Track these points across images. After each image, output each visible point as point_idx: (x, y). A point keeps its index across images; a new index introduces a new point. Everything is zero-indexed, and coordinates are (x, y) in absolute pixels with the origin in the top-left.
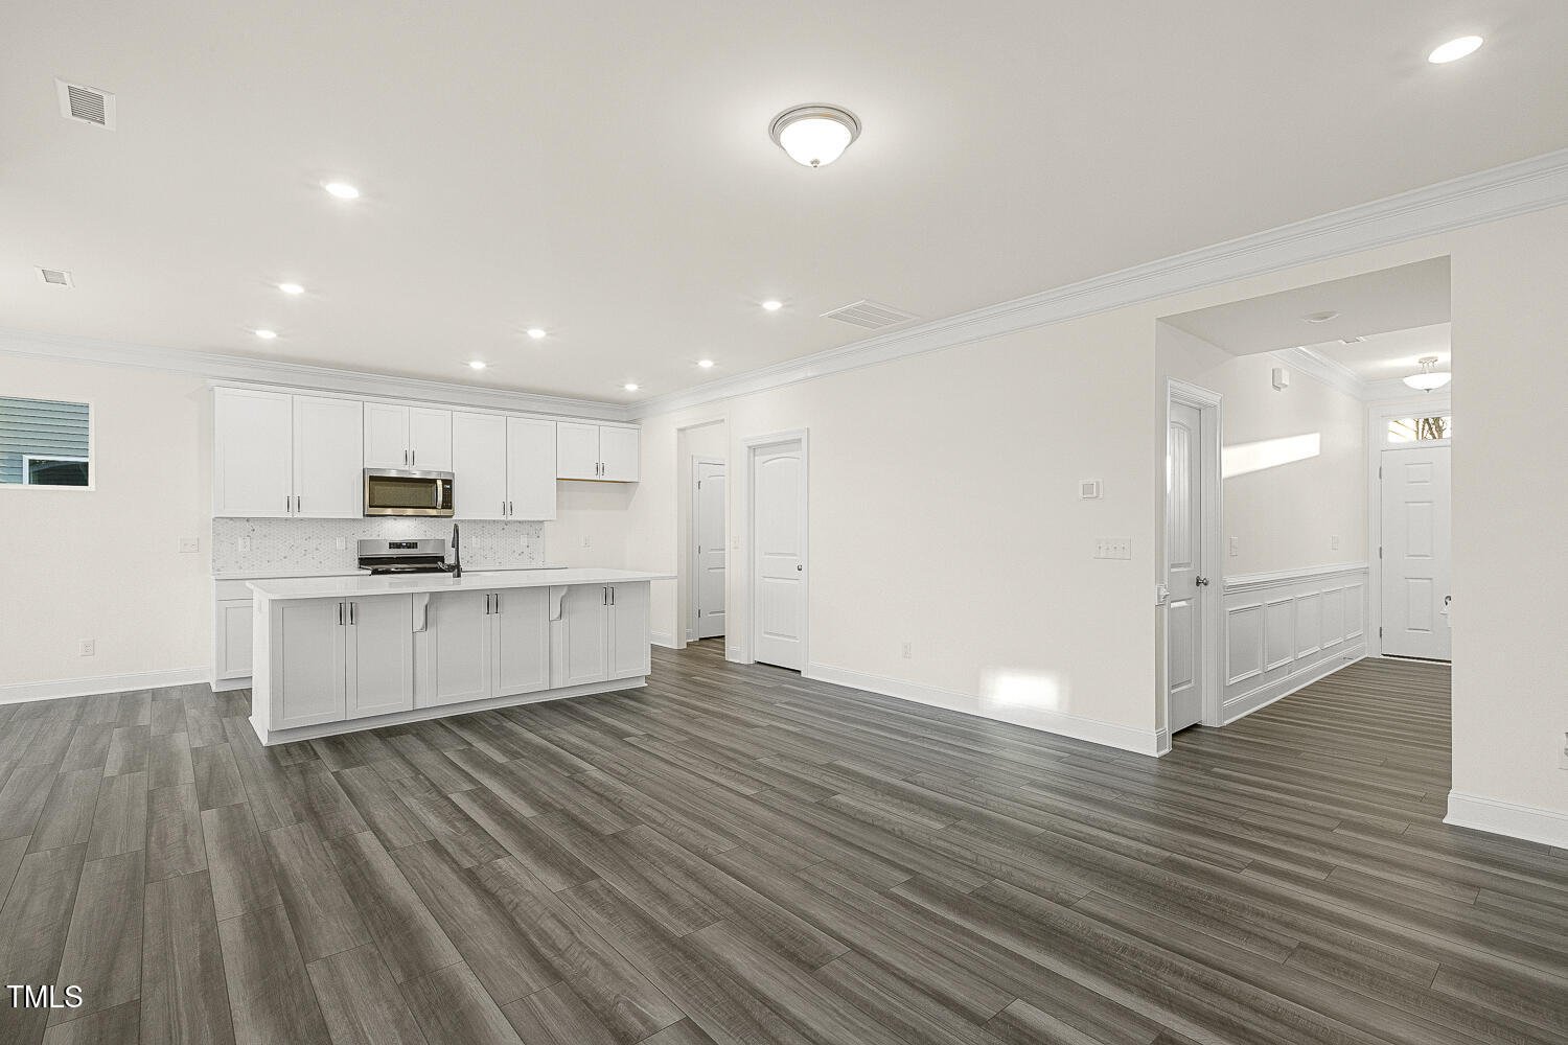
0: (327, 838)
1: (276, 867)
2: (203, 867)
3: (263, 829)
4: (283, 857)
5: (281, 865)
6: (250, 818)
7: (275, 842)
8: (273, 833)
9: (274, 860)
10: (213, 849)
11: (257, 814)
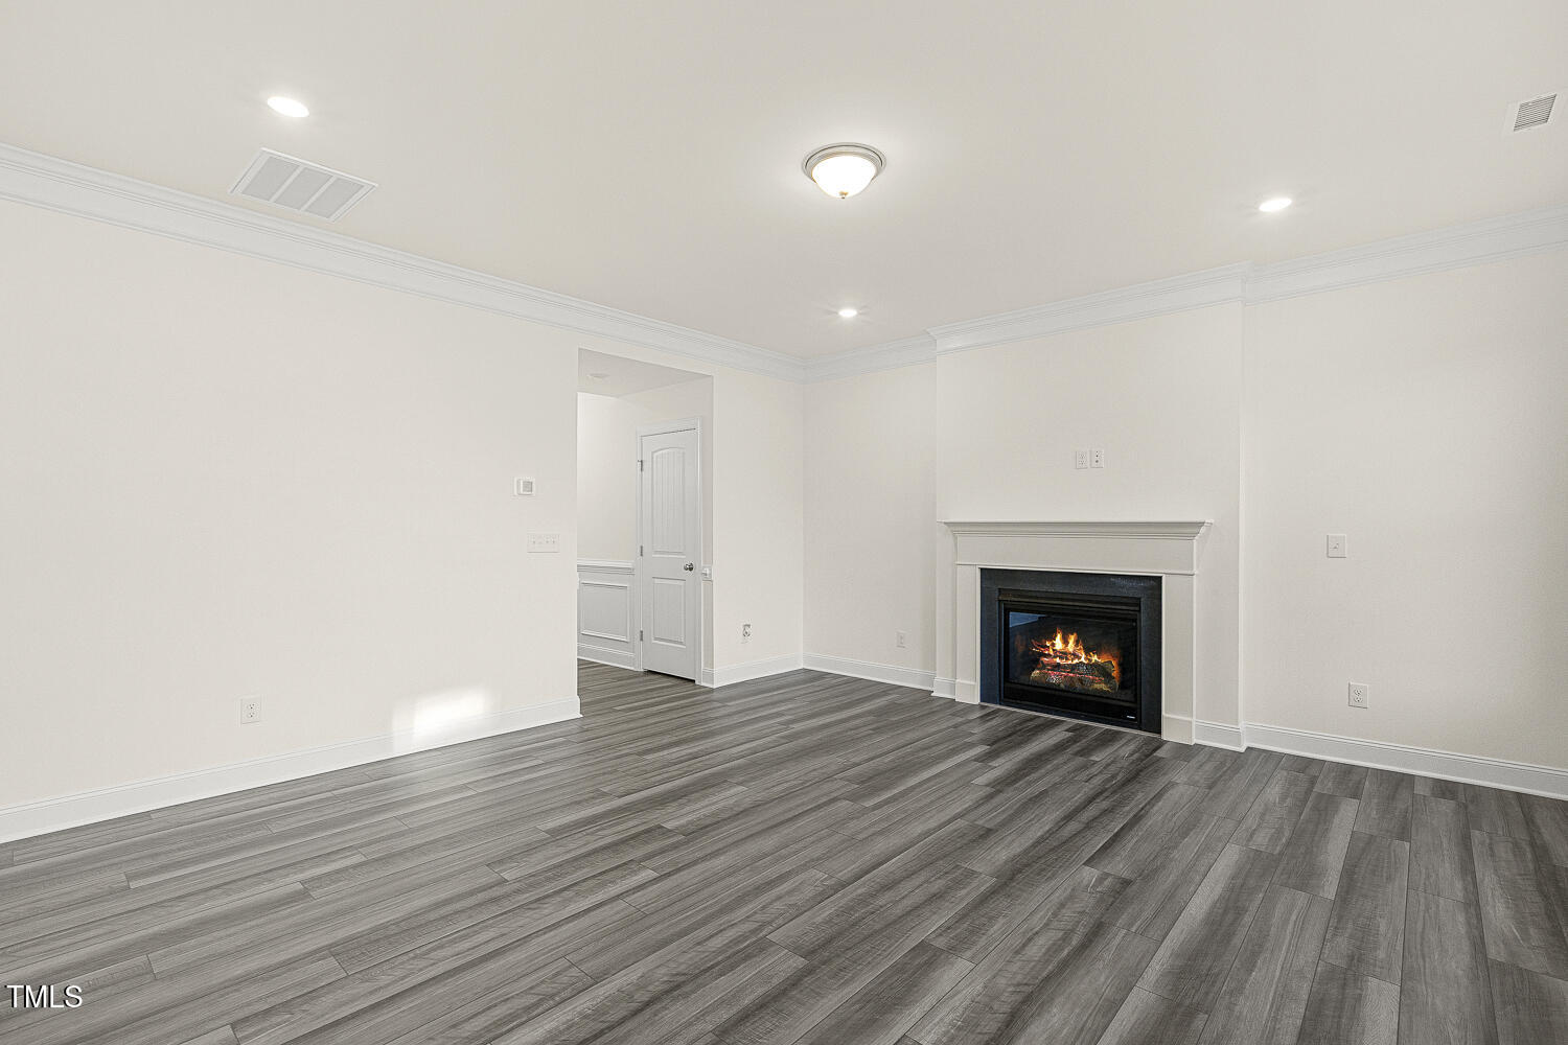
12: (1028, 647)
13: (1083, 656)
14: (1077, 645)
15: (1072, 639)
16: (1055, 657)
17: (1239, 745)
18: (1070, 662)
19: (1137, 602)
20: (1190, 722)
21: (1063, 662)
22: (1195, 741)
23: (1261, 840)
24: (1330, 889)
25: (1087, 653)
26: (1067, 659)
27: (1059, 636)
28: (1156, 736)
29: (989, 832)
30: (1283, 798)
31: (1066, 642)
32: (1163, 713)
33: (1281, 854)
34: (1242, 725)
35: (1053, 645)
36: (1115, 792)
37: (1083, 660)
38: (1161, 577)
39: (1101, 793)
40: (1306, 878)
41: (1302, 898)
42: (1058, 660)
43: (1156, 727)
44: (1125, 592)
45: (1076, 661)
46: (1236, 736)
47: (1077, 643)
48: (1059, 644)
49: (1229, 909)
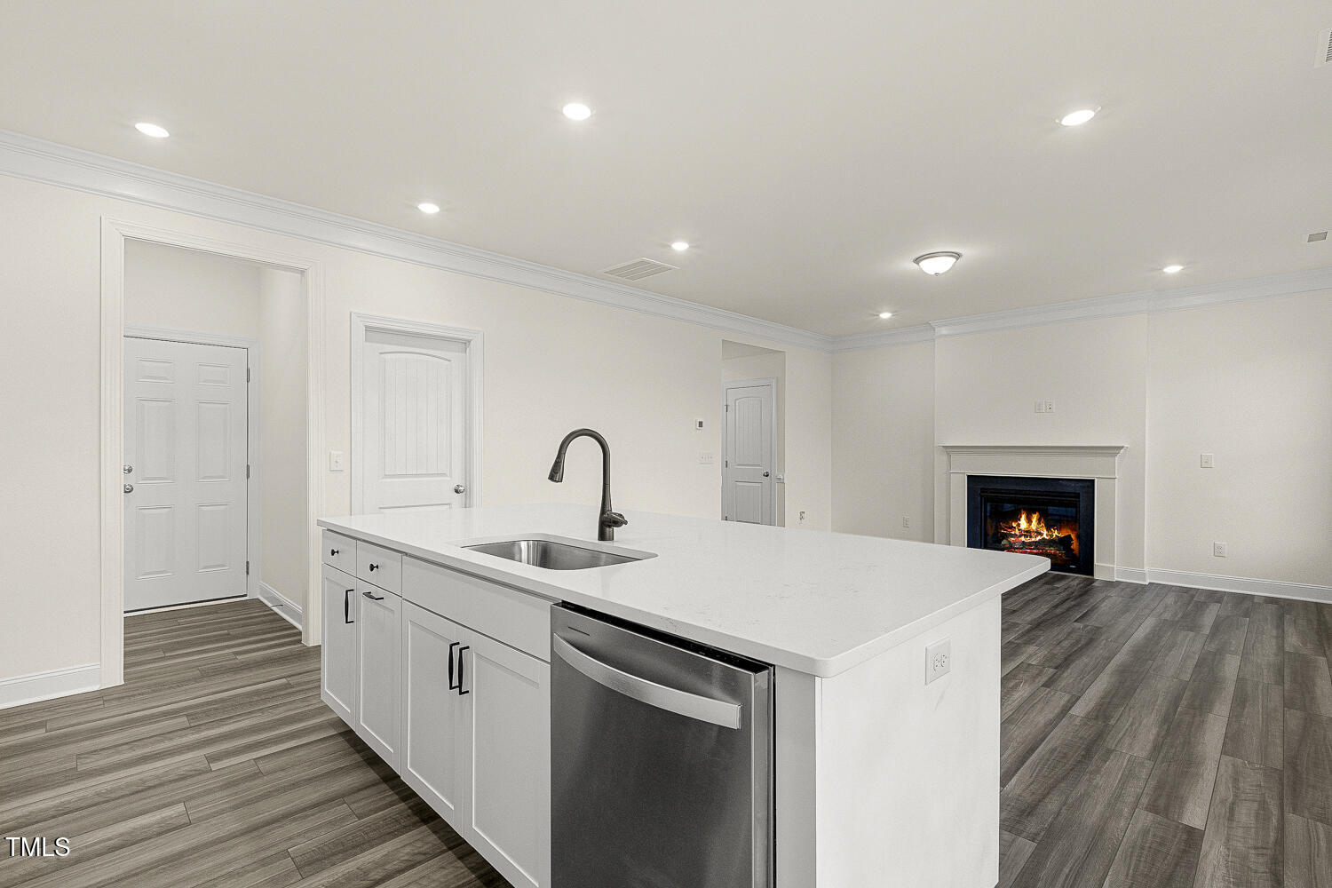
0: (1107, 726)
1: (1165, 727)
2: (1226, 759)
3: (1149, 764)
4: (1154, 731)
5: (1161, 727)
6: (1152, 783)
7: (1149, 746)
8: (1144, 754)
9: (1163, 733)
10: (1209, 773)
11: (1142, 784)
12: (997, 528)
13: (1045, 532)
14: (1039, 523)
15: (1035, 518)
16: (1021, 536)
17: (1145, 581)
18: (1033, 540)
19: (1077, 496)
20: (1113, 568)
21: (1028, 540)
22: (1116, 579)
23: (1167, 616)
24: (1207, 631)
25: (1048, 529)
26: (1031, 537)
27: (1023, 517)
28: (1090, 577)
29: (1014, 611)
30: (1176, 602)
31: (1029, 521)
32: (1095, 563)
33: (1178, 622)
34: (1146, 569)
35: (1019, 525)
36: (1076, 599)
37: (1045, 536)
38: (1093, 481)
39: (1068, 599)
40: (1194, 627)
41: (1191, 634)
42: (1023, 539)
43: (1092, 573)
44: (1069, 490)
45: (1039, 538)
46: (1143, 575)
47: (1039, 521)
48: (1023, 524)
49: (1154, 637)
